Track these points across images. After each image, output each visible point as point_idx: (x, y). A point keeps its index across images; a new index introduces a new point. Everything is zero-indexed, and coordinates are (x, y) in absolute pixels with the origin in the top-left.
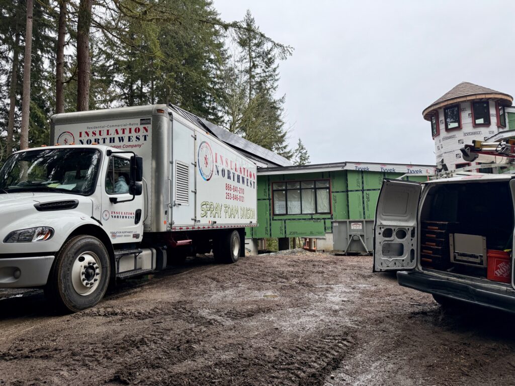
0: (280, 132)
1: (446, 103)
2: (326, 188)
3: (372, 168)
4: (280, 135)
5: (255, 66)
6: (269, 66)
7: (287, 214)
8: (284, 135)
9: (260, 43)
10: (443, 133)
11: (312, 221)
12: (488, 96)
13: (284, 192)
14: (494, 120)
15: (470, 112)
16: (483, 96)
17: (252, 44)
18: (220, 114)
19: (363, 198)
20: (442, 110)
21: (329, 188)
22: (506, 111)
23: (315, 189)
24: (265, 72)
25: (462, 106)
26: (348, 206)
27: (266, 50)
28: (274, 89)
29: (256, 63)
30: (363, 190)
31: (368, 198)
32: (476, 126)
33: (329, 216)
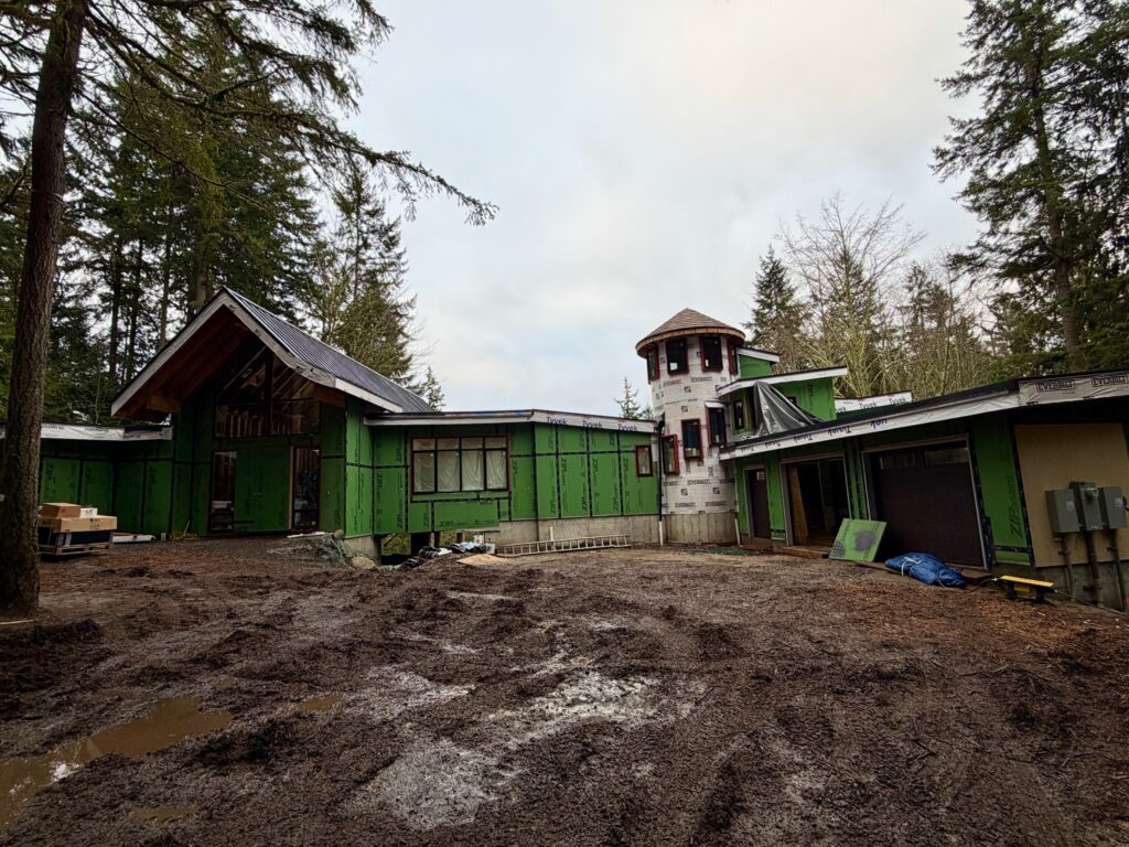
0: (402, 355)
1: (669, 335)
2: (502, 449)
3: (571, 421)
4: (401, 359)
5: (366, 245)
6: (390, 249)
7: (436, 491)
8: (410, 359)
9: (377, 211)
10: (665, 377)
11: (478, 503)
12: (721, 331)
13: (432, 455)
14: (726, 363)
15: (698, 350)
16: (715, 331)
17: (362, 211)
18: (299, 315)
19: (557, 465)
20: (664, 344)
21: (506, 450)
22: (738, 352)
23: (485, 451)
24: (383, 257)
25: (690, 340)
26: (535, 477)
27: (386, 224)
28: (397, 285)
29: (369, 241)
30: (557, 454)
31: (564, 466)
32: (705, 369)
33: (506, 494)
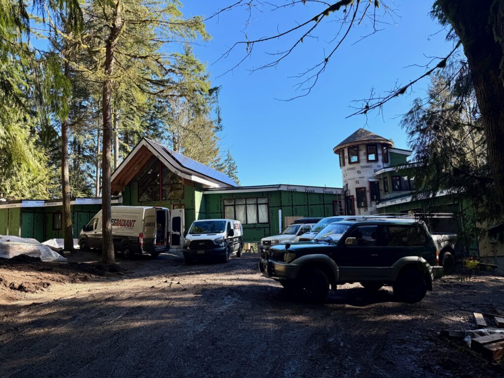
1: (349, 144)
2: (266, 204)
3: (299, 190)
10: (347, 165)
11: (255, 230)
13: (233, 207)
14: (380, 158)
15: (364, 151)
16: (373, 142)
20: (347, 149)
22: (389, 151)
23: (257, 204)
25: (360, 146)
31: (296, 211)
33: (268, 225)
